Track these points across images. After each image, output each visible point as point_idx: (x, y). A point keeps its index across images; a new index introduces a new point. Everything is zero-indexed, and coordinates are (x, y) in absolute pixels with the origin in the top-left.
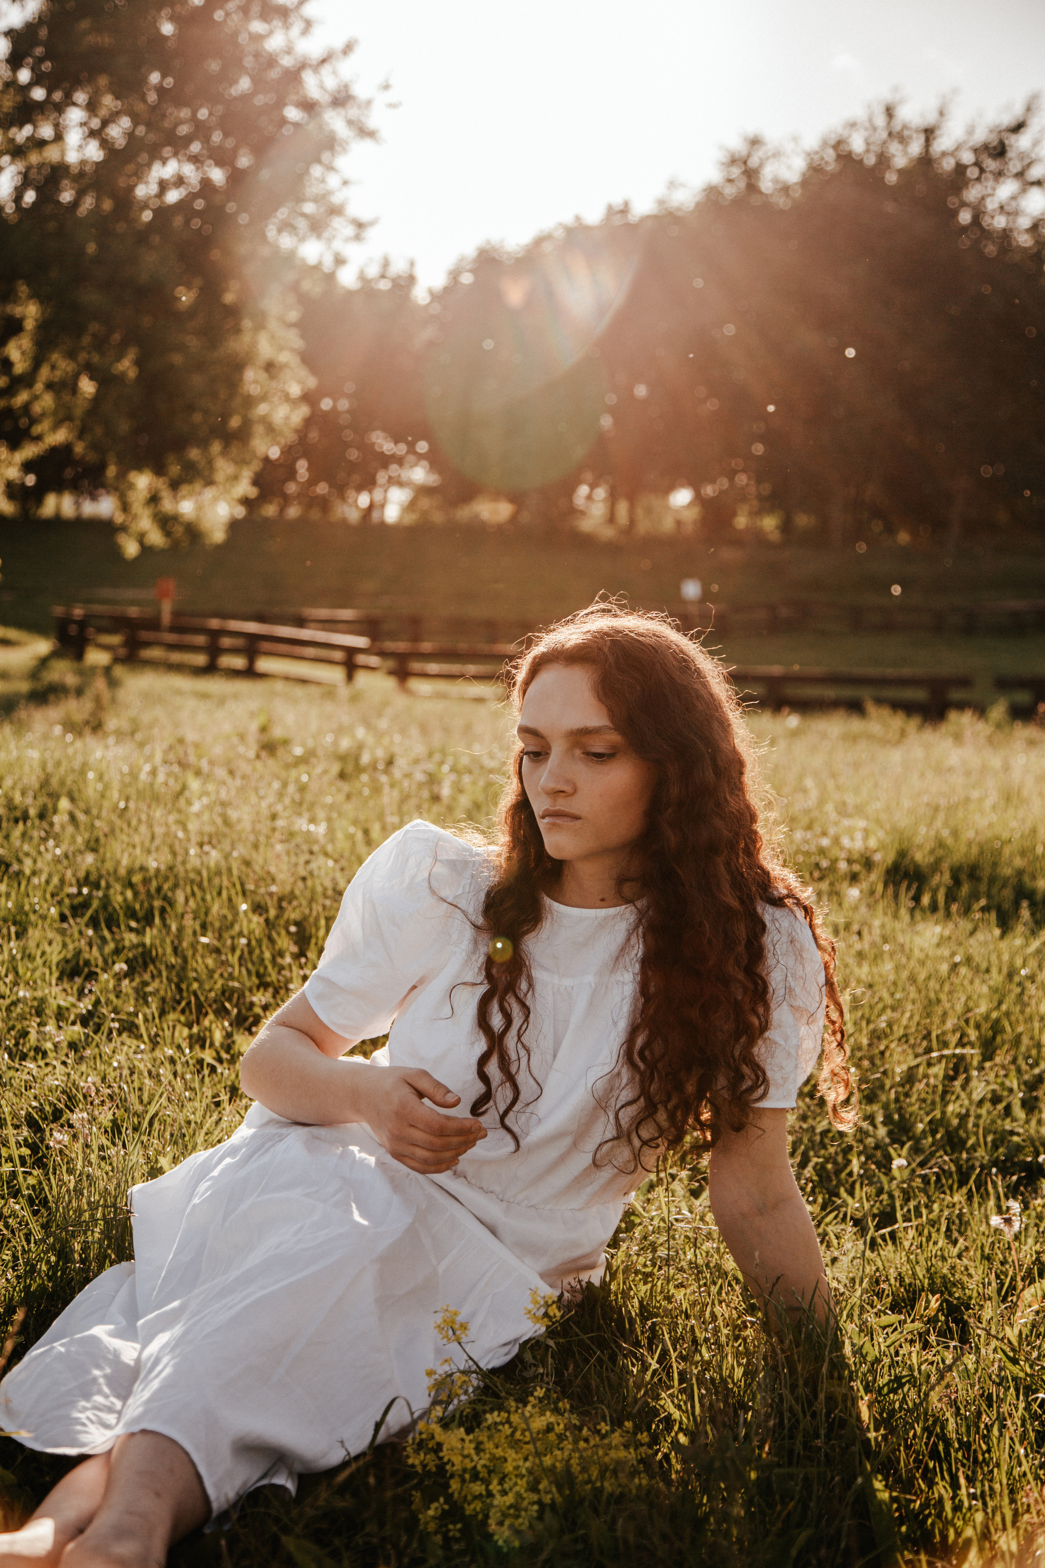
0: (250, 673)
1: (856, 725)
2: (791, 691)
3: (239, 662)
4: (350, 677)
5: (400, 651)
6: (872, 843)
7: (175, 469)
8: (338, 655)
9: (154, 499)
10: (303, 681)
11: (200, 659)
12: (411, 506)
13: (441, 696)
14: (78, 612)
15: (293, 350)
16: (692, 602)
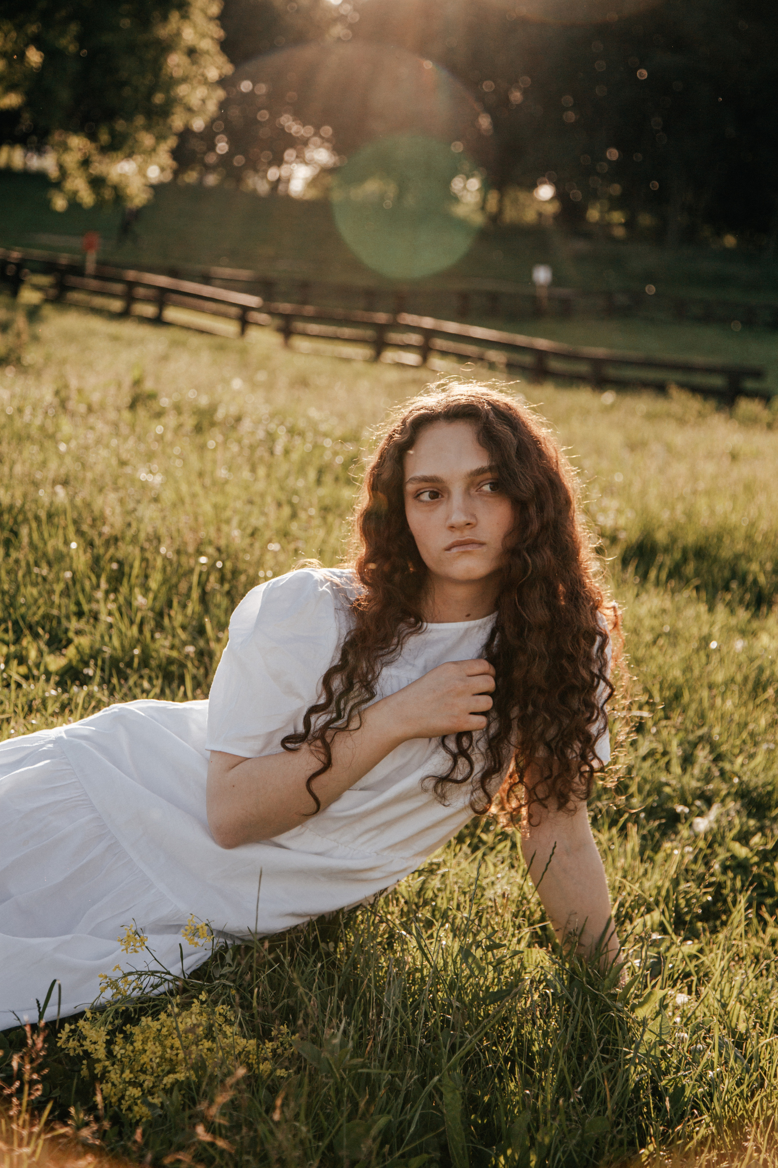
0: (158, 321)
1: (659, 405)
2: (612, 372)
3: (149, 310)
4: (243, 331)
5: (287, 312)
6: (622, 522)
7: (104, 137)
8: (234, 311)
9: (86, 163)
10: (201, 332)
11: (117, 305)
12: (313, 183)
13: (317, 354)
14: (15, 255)
15: (212, 38)
16: (542, 286)
